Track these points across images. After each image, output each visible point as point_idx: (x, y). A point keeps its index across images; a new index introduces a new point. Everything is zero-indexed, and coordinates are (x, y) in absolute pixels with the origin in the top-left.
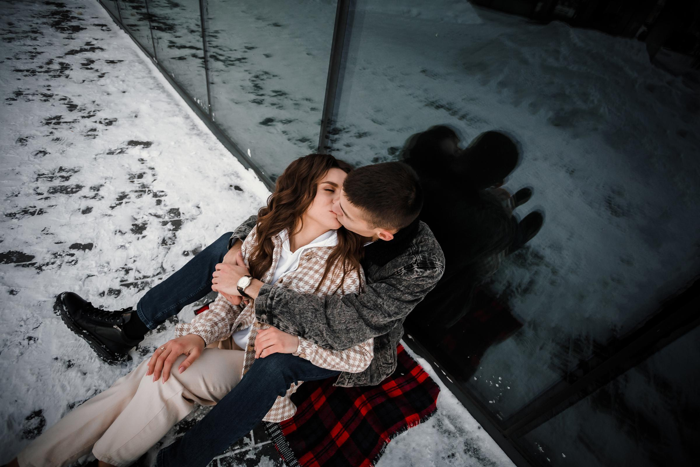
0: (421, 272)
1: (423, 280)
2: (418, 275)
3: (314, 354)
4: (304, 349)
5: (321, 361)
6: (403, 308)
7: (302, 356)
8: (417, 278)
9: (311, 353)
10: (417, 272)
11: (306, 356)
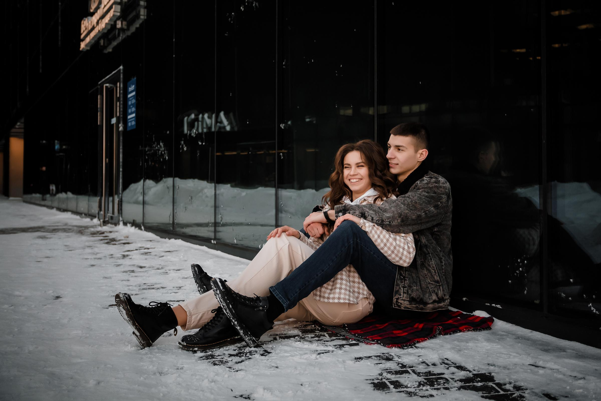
0: (429, 179)
1: (432, 184)
2: (427, 181)
3: (371, 228)
4: (364, 223)
5: (376, 236)
6: (423, 199)
7: (363, 228)
8: (427, 183)
9: (369, 226)
10: (426, 180)
11: (365, 228)
